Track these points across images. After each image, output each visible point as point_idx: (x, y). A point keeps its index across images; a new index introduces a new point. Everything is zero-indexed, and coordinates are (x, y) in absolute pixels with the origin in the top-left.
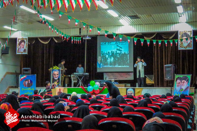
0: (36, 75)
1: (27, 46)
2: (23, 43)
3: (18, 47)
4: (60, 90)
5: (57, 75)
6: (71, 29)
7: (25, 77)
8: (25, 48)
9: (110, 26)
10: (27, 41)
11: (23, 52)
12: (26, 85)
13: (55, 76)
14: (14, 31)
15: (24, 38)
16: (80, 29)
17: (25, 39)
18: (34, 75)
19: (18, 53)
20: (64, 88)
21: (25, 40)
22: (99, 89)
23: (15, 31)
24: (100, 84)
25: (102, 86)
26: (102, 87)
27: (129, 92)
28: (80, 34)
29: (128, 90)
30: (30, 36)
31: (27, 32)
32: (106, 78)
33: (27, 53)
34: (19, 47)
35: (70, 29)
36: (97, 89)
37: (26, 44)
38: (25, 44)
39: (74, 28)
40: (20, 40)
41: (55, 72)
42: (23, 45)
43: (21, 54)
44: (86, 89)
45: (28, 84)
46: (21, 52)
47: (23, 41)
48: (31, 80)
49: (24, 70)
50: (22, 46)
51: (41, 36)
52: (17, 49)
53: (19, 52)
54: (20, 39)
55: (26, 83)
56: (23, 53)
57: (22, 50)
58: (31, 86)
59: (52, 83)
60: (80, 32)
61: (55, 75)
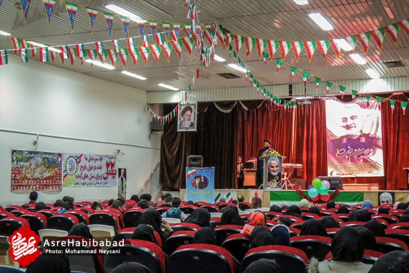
0: (214, 167)
1: (196, 118)
2: (188, 112)
3: (180, 119)
4: (256, 194)
5: (277, 167)
6: (275, 86)
7: (194, 171)
8: (192, 120)
9: (345, 80)
10: (195, 108)
11: (188, 128)
12: (197, 186)
13: (272, 169)
14: (172, 91)
15: (191, 102)
16: (291, 86)
17: (192, 105)
18: (211, 168)
19: (179, 129)
20: (264, 191)
21: (193, 107)
22: (329, 192)
23: (175, 91)
24: (330, 183)
25: (333, 187)
26: (333, 189)
27: (383, 200)
28: (290, 96)
29: (382, 195)
30: (201, 100)
31: (195, 93)
32: (331, 173)
33: (195, 130)
34: (182, 119)
35: (272, 87)
36: (326, 194)
37: (195, 114)
38: (193, 113)
39: (280, 84)
40: (183, 108)
41: (273, 162)
42: (188, 115)
43: (185, 130)
44: (305, 194)
45: (200, 183)
46: (185, 128)
47: (188, 108)
48: (205, 176)
49: (190, 159)
50: (187, 117)
51: (221, 99)
52: (179, 123)
53: (183, 128)
54: (184, 105)
55: (196, 181)
56: (190, 130)
57: (187, 124)
58: (206, 187)
59: (268, 181)
60: (291, 92)
61: (273, 167)
